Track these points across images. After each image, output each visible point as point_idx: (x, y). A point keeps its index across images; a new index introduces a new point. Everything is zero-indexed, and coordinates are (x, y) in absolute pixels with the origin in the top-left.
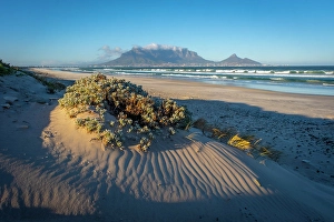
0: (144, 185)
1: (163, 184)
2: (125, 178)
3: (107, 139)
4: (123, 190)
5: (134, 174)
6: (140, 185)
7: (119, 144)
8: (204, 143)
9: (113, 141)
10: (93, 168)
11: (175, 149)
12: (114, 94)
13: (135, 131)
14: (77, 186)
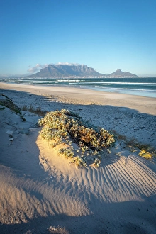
0: (105, 191)
1: (114, 189)
2: (95, 187)
3: (79, 162)
4: (96, 196)
5: (98, 184)
6: (103, 191)
7: (84, 164)
8: (127, 156)
9: (81, 163)
10: (76, 183)
11: (112, 163)
12: (72, 128)
13: (90, 154)
14: (74, 196)
